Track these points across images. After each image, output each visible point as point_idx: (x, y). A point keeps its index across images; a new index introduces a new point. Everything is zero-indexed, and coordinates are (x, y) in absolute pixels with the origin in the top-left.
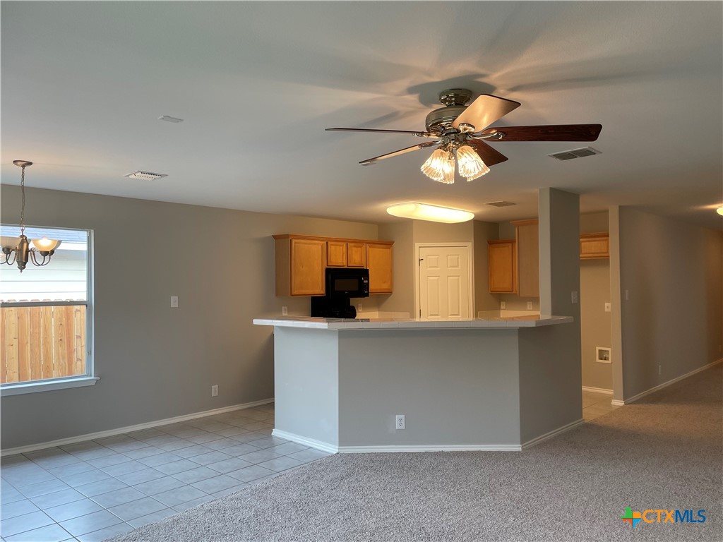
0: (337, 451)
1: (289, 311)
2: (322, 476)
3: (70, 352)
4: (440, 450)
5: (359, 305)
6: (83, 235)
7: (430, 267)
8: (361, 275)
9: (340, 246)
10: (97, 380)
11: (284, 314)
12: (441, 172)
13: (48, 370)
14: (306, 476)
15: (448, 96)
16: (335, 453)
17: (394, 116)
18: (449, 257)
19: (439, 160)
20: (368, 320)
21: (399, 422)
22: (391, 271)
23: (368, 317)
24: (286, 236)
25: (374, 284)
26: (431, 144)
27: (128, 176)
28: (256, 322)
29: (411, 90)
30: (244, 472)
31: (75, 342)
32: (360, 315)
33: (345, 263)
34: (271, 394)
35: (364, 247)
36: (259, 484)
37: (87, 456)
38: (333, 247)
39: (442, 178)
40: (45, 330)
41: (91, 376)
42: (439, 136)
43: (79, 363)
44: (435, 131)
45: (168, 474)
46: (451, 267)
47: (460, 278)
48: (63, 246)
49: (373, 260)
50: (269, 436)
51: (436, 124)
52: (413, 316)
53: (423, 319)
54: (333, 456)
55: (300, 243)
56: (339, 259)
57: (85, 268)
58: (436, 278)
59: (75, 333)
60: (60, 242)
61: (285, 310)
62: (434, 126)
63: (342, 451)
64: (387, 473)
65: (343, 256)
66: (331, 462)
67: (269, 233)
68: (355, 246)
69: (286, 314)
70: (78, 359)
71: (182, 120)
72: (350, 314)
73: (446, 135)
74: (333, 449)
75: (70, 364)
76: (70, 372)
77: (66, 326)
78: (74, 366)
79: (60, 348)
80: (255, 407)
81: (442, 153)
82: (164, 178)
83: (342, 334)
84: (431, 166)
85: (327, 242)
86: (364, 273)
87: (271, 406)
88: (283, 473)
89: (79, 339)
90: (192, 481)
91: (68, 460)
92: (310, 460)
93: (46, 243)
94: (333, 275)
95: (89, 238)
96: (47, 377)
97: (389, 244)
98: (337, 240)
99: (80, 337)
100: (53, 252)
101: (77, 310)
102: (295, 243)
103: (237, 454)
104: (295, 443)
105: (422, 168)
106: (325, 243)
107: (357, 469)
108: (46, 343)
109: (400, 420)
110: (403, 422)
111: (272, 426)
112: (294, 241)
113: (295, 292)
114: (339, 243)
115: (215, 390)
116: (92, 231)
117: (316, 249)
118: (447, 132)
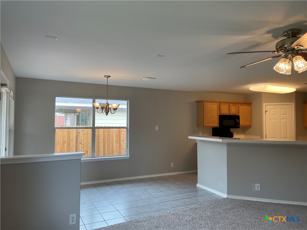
0: (227, 196)
1: (202, 133)
2: (220, 207)
3: (120, 146)
4: (279, 202)
5: (235, 132)
6: (125, 102)
7: (271, 115)
8: (236, 118)
9: (226, 105)
10: (130, 157)
11: (200, 135)
12: (284, 69)
13: (113, 152)
14: (213, 206)
15: (288, 33)
16: (225, 197)
17: (258, 44)
18: (281, 110)
19: (284, 64)
20: (239, 139)
21: (257, 187)
22: (251, 117)
23: (239, 137)
24: (202, 101)
25: (242, 122)
26: (278, 56)
27: (142, 79)
28: (190, 137)
29: (268, 32)
30: (186, 200)
31: (122, 142)
32: (235, 136)
33: (228, 113)
34: (196, 168)
35: (237, 106)
36: (192, 206)
37: (127, 186)
38: (222, 106)
39: (285, 72)
40: (112, 137)
41: (128, 155)
42: (284, 52)
43: (123, 150)
44: (281, 50)
45: (156, 196)
46: (282, 115)
47: (288, 120)
48: (120, 107)
49: (242, 112)
50: (195, 186)
51: (282, 47)
52: (262, 137)
53: (267, 140)
54: (225, 199)
55: (207, 104)
56: (225, 111)
57: (126, 115)
58: (275, 120)
59: (122, 139)
60: (119, 105)
61: (201, 133)
62: (280, 47)
63: (229, 197)
64: (252, 210)
65: (227, 109)
66: (224, 201)
67: (194, 100)
68: (233, 105)
69: (201, 135)
70: (123, 149)
71: (164, 56)
72: (231, 136)
73: (287, 51)
74: (225, 196)
75: (120, 151)
76: (120, 153)
77: (119, 136)
78: (121, 151)
79: (117, 144)
80: (189, 173)
81: (285, 60)
82: (154, 79)
83: (228, 145)
84: (279, 66)
85: (220, 103)
86: (238, 117)
87: (196, 173)
88: (203, 203)
89: (123, 141)
90: (166, 201)
91: (120, 187)
92: (214, 199)
93: (115, 106)
94: (222, 118)
95: (127, 103)
96: (112, 155)
97: (250, 104)
98: (224, 103)
99: (123, 140)
100: (117, 109)
101: (122, 130)
102: (205, 104)
103: (182, 192)
104: (207, 191)
105: (274, 68)
106: (219, 104)
107: (237, 206)
108: (112, 142)
109: (258, 186)
110: (259, 187)
111: (196, 182)
112: (205, 103)
113: (205, 125)
114: (225, 104)
115: (172, 165)
116: (129, 101)
117: (215, 107)
118: (287, 50)
